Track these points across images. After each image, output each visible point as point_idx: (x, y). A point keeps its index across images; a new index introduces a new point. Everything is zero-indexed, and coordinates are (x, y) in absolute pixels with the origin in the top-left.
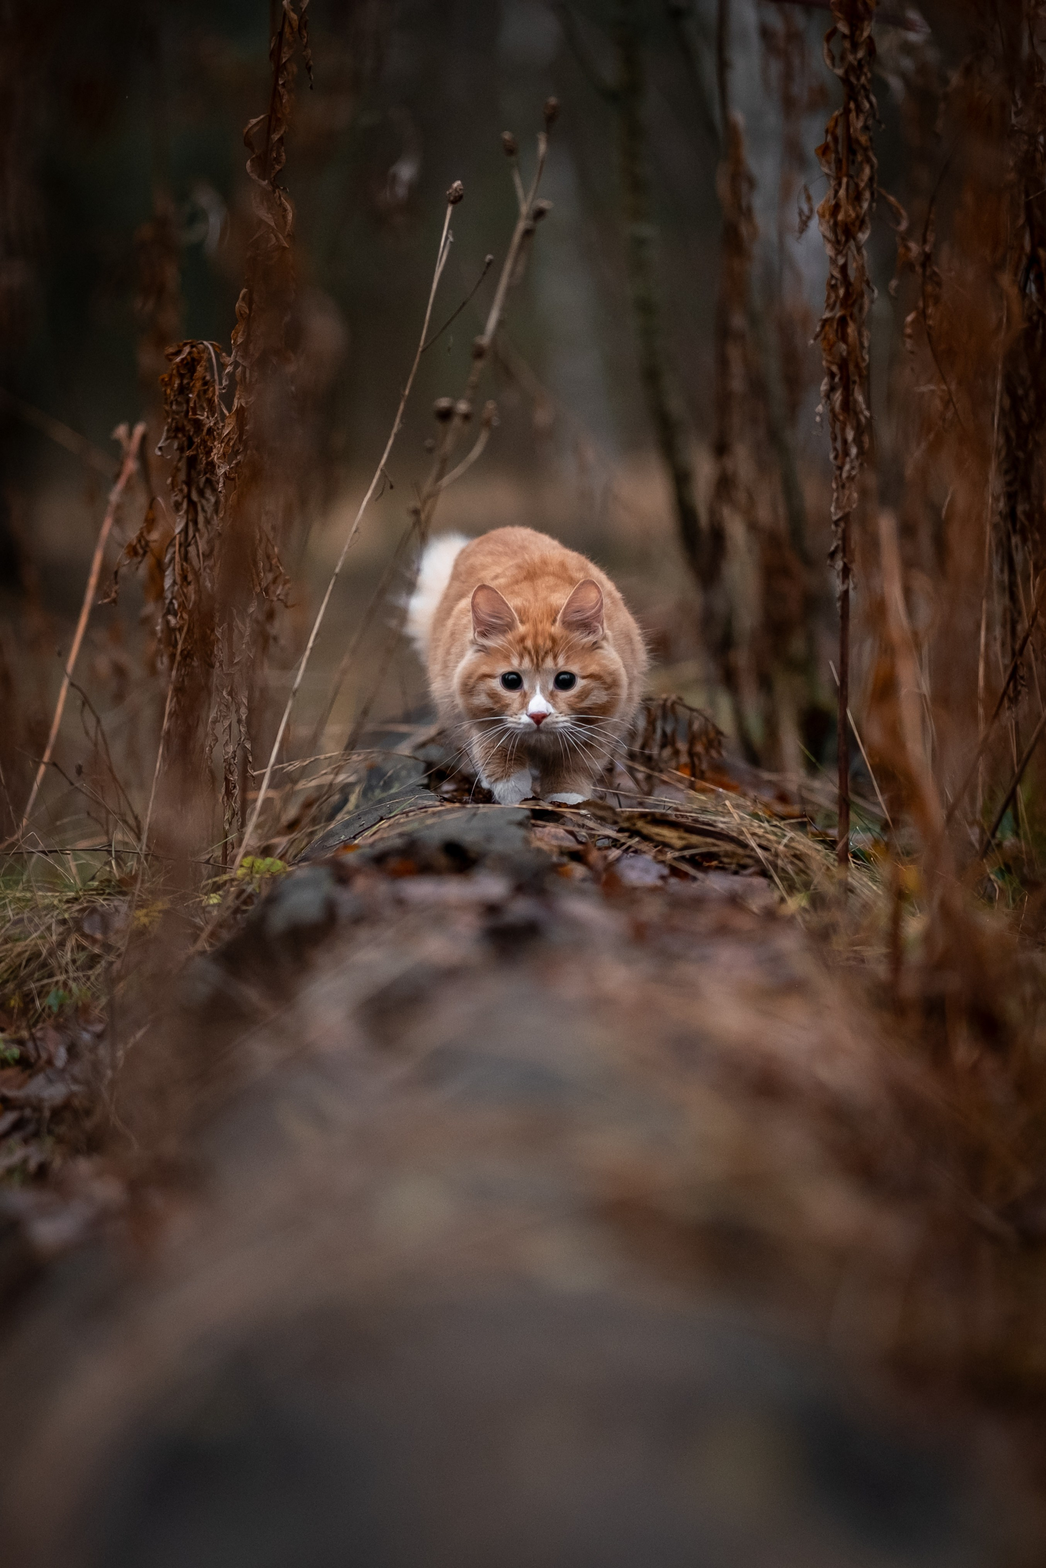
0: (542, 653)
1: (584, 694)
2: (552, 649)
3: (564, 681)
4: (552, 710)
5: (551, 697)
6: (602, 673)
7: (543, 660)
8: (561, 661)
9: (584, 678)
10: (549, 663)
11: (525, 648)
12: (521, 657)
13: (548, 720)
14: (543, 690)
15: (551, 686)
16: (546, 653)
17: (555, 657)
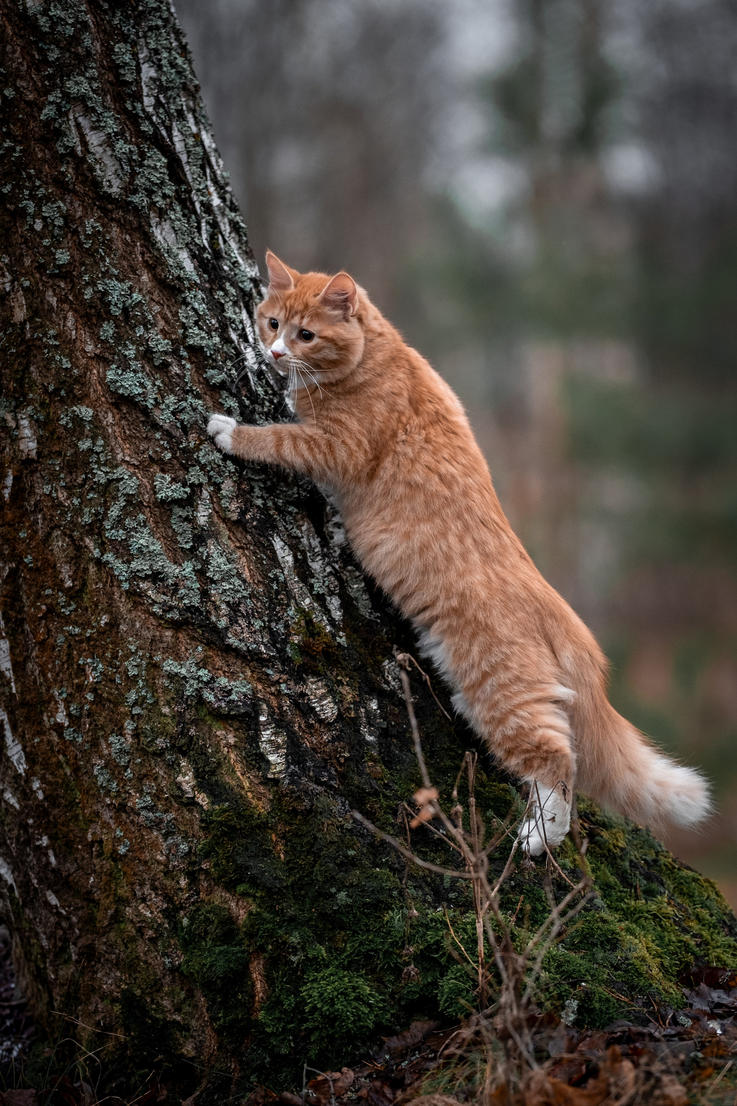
0: (293, 312)
1: (316, 349)
2: (302, 311)
3: (306, 336)
4: (288, 352)
5: (291, 344)
6: (335, 338)
7: (292, 317)
8: (305, 321)
9: (320, 337)
10: (296, 320)
11: (285, 305)
12: (281, 309)
13: (284, 358)
14: (286, 337)
15: (294, 336)
16: (296, 313)
17: (302, 318)
